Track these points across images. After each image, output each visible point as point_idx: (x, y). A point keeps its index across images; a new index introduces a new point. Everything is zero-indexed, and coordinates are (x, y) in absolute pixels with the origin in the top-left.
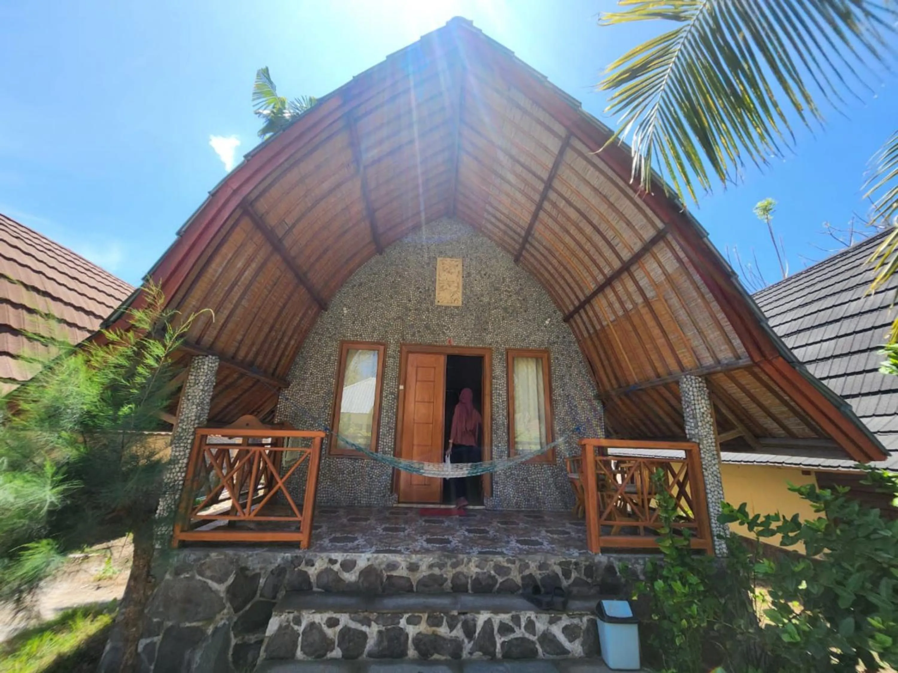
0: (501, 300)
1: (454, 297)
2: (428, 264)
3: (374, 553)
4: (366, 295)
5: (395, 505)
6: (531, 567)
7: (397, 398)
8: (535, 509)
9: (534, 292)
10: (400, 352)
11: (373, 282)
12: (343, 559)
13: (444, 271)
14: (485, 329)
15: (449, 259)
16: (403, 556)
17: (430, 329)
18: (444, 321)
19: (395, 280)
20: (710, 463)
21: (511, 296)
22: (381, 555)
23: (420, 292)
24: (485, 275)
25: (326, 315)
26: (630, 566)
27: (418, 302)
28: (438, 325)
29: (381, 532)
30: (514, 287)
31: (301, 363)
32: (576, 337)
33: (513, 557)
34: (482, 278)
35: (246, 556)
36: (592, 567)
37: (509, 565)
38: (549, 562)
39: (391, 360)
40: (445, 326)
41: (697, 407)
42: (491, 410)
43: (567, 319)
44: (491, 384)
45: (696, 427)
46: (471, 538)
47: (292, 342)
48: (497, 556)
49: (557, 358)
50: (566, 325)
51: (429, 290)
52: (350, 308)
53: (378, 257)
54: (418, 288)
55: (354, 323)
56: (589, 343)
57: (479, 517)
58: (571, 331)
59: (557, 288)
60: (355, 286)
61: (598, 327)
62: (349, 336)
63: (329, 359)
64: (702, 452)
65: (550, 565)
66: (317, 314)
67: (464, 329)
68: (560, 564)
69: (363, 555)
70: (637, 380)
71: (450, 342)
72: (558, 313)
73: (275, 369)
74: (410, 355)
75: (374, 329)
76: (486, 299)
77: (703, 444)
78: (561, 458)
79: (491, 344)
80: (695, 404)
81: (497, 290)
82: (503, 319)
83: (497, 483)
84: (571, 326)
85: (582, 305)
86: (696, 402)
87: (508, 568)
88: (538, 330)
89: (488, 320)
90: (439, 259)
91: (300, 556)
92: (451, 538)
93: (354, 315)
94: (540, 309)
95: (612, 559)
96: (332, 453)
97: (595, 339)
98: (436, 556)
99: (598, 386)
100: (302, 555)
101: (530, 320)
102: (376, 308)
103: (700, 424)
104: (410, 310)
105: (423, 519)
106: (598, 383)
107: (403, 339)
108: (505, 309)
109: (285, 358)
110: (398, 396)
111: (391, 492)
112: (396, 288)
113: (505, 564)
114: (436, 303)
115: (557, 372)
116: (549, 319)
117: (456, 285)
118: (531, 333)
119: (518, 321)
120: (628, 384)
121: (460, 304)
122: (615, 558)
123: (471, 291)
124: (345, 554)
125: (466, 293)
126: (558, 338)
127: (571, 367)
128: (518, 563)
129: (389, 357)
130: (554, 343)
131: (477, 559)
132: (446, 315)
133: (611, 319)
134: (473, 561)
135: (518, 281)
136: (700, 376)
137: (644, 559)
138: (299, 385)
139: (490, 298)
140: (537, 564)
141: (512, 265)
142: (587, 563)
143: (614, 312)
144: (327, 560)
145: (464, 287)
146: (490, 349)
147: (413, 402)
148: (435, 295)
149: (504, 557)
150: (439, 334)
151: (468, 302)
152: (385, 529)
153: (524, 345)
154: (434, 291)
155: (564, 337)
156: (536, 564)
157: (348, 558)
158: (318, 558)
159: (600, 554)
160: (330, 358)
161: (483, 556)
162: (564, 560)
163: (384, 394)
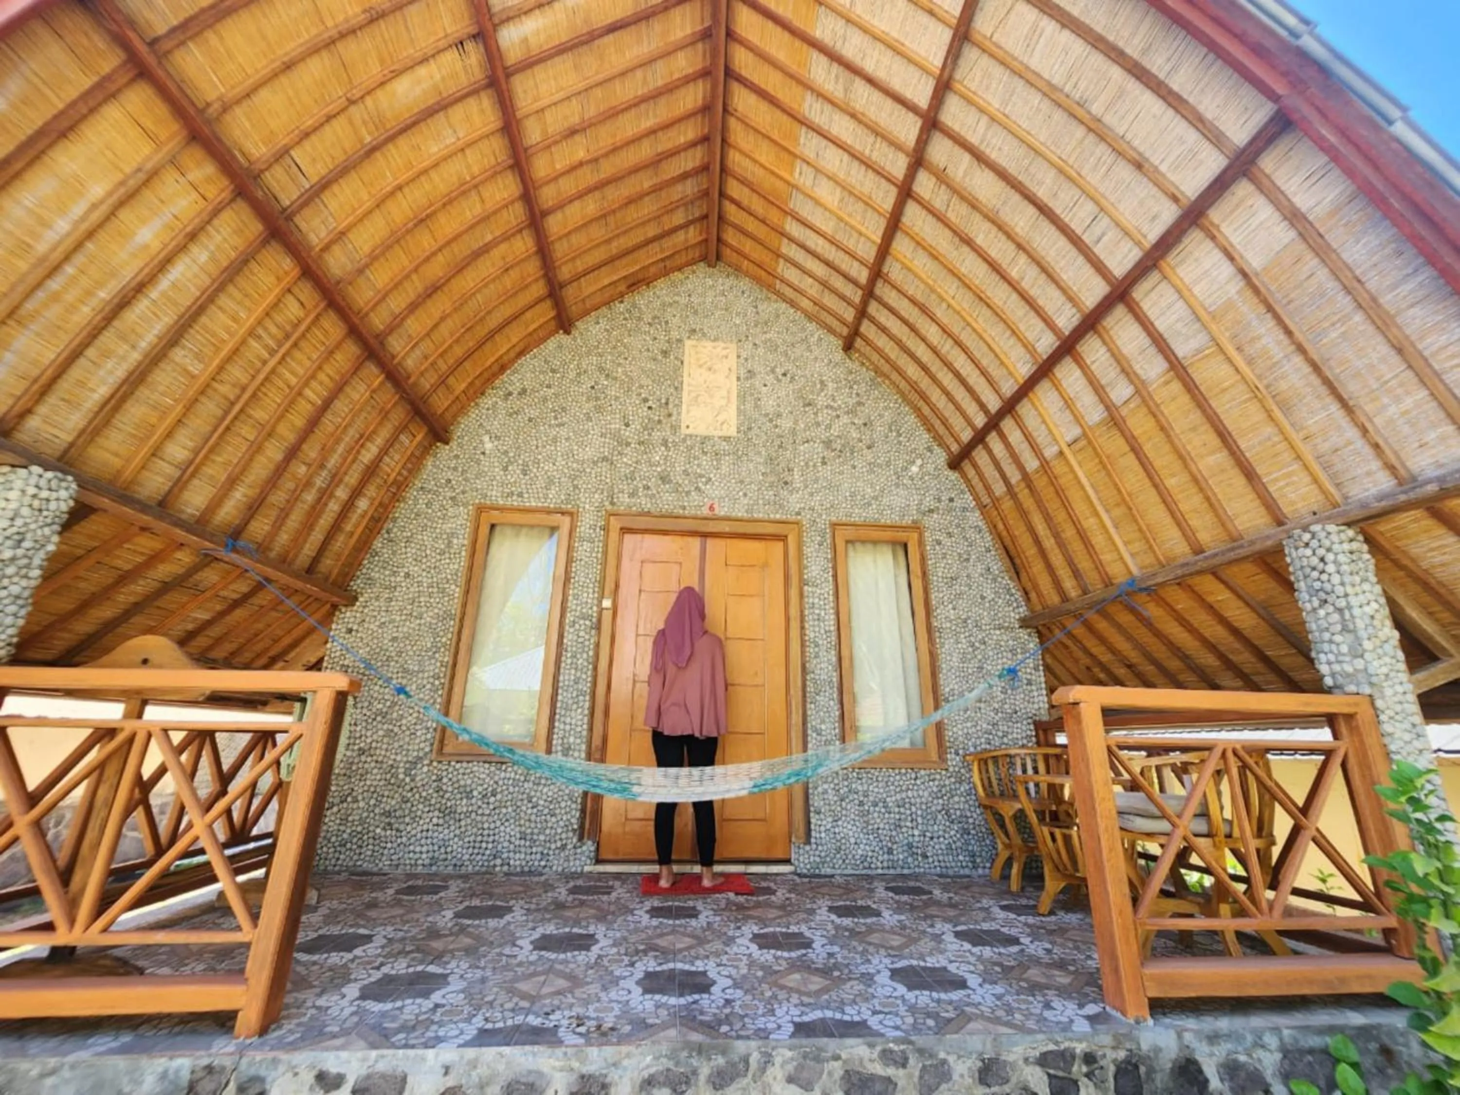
0: (818, 424)
1: (721, 418)
2: (665, 353)
3: (466, 1044)
4: (534, 413)
5: (587, 869)
6: (956, 1077)
7: (598, 627)
8: (906, 871)
9: (886, 408)
10: (606, 529)
11: (549, 386)
12: (364, 1072)
13: (701, 366)
14: (786, 483)
15: (709, 344)
16: (559, 1052)
17: (670, 482)
18: (699, 465)
19: (597, 383)
20: (1409, 748)
21: (838, 416)
22: (489, 1053)
23: (650, 408)
24: (784, 375)
25: (444, 451)
26: (1242, 1058)
27: (645, 428)
28: (686, 473)
29: (525, 950)
30: (844, 399)
31: (386, 553)
32: (977, 498)
33: (896, 1041)
34: (779, 381)
35: (34, 1073)
36: (1136, 1067)
37: (891, 1071)
38: (1011, 1058)
39: (586, 545)
40: (701, 476)
41: (1354, 601)
42: (803, 653)
43: (955, 464)
44: (801, 595)
45: (1357, 653)
46: (767, 970)
47: (363, 504)
48: (850, 1041)
49: (939, 543)
50: (954, 476)
51: (667, 404)
52: (497, 438)
53: (561, 337)
54: (646, 400)
55: (505, 469)
56: (1007, 505)
57: (781, 895)
58: (964, 486)
59: (935, 395)
60: (510, 394)
61: (1032, 464)
62: (496, 496)
63: (449, 545)
64: (1383, 717)
65: (1013, 1065)
66: (426, 450)
67: (742, 482)
68: (1043, 1060)
69: (430, 1053)
70: (1135, 571)
71: (711, 508)
72: (937, 450)
73: (316, 560)
74: (627, 537)
75: (550, 482)
76: (786, 424)
77: (1383, 697)
78: (957, 754)
79: (798, 514)
80: (1346, 595)
81: (809, 404)
82: (824, 463)
83: (819, 813)
84: (964, 475)
85: (993, 423)
86: (1349, 589)
87: (889, 1080)
88: (897, 486)
89: (791, 465)
90: (688, 343)
91: (223, 1069)
92: (711, 968)
93: (506, 453)
94: (900, 443)
95: (1188, 1037)
96: (447, 750)
97: (1024, 495)
98: (664, 1048)
99: (1028, 599)
100: (228, 1062)
101: (880, 466)
102: (555, 440)
103: (1367, 645)
104: (628, 444)
105: (648, 905)
106: (1026, 593)
107: (612, 503)
108: (828, 444)
109: (341, 538)
110: (599, 621)
111: (581, 838)
112: (597, 399)
113: (878, 1069)
114: (684, 431)
115: (939, 571)
116: (919, 462)
117: (724, 393)
118: (882, 491)
119: (854, 467)
120: (1108, 582)
121: (732, 431)
122: (1197, 1032)
123: (757, 406)
124: (374, 1054)
125: (745, 411)
126: (939, 500)
127: (968, 560)
128: (915, 1064)
129: (582, 540)
130: (931, 511)
131: (789, 1054)
132: (705, 453)
133: (1069, 438)
134: (778, 1060)
135: (851, 387)
136: (1349, 525)
137: (1276, 1030)
138: (377, 598)
139: (796, 422)
140: (974, 1063)
141: (839, 355)
142: (1122, 1054)
143: (1078, 419)
144: (309, 1078)
145: (742, 397)
146: (797, 523)
147: (633, 635)
148: (679, 414)
149: (871, 1046)
150: (688, 493)
151: (750, 429)
152: (543, 944)
153: (871, 514)
154: (678, 406)
155: (951, 500)
156: (969, 1063)
157: (381, 1067)
158: (281, 1068)
159: (1150, 1022)
160: (450, 542)
161: (809, 1043)
162: (1052, 1047)
163: (569, 617)
